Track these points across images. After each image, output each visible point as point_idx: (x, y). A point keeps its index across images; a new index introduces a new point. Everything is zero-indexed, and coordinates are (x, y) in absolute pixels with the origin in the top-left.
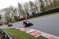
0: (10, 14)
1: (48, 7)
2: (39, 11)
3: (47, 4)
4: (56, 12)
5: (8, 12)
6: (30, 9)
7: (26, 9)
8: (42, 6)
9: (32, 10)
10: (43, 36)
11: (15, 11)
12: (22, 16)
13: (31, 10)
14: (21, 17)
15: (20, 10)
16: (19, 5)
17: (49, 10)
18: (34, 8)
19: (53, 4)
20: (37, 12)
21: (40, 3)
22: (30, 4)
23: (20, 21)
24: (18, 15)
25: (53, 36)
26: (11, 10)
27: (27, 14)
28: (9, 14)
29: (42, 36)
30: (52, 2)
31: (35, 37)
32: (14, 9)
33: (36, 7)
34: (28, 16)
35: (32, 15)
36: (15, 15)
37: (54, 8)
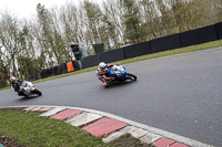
0: (3, 49)
1: (154, 24)
2: (121, 39)
3: (150, 13)
6: (85, 29)
7: (68, 31)
8: (132, 22)
9: (95, 33)
10: (135, 135)
11: (23, 36)
12: (54, 59)
13: (88, 34)
14: (48, 60)
15: (46, 32)
16: (42, 13)
17: (158, 36)
18: (103, 29)
19: (172, 15)
20: (112, 45)
21: (124, 11)
22: (85, 12)
23: (43, 77)
24: (38, 54)
25: (171, 135)
26: (5, 34)
29: (129, 135)
30: (169, 7)
32: (21, 29)
33: (109, 24)
35: (93, 53)
36: (22, 53)
37: (177, 31)
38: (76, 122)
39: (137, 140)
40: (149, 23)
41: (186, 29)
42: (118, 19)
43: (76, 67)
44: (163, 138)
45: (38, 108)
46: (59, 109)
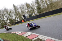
0: (5, 17)
1: (45, 9)
2: (36, 13)
3: (44, 6)
4: (53, 14)
5: (2, 15)
6: (26, 11)
7: (22, 11)
8: (39, 8)
9: (29, 12)
10: (41, 38)
11: (10, 13)
12: (18, 19)
15: (16, 12)
16: (15, 7)
17: (46, 12)
18: (31, 10)
19: (50, 6)
21: (37, 5)
22: (26, 6)
24: (14, 18)
25: (50, 38)
26: (5, 13)
27: (24, 16)
28: (3, 17)
29: (39, 38)
30: (49, 4)
31: (32, 40)
32: (9, 11)
33: (33, 9)
34: (25, 18)
35: (29, 17)
36: (10, 18)
37: (51, 10)
38: (25, 36)
39: (41, 40)
40: (44, 8)
41: (54, 10)
42: (35, 8)
43: (24, 21)
44: (48, 39)
45: (15, 32)
46: (20, 32)
